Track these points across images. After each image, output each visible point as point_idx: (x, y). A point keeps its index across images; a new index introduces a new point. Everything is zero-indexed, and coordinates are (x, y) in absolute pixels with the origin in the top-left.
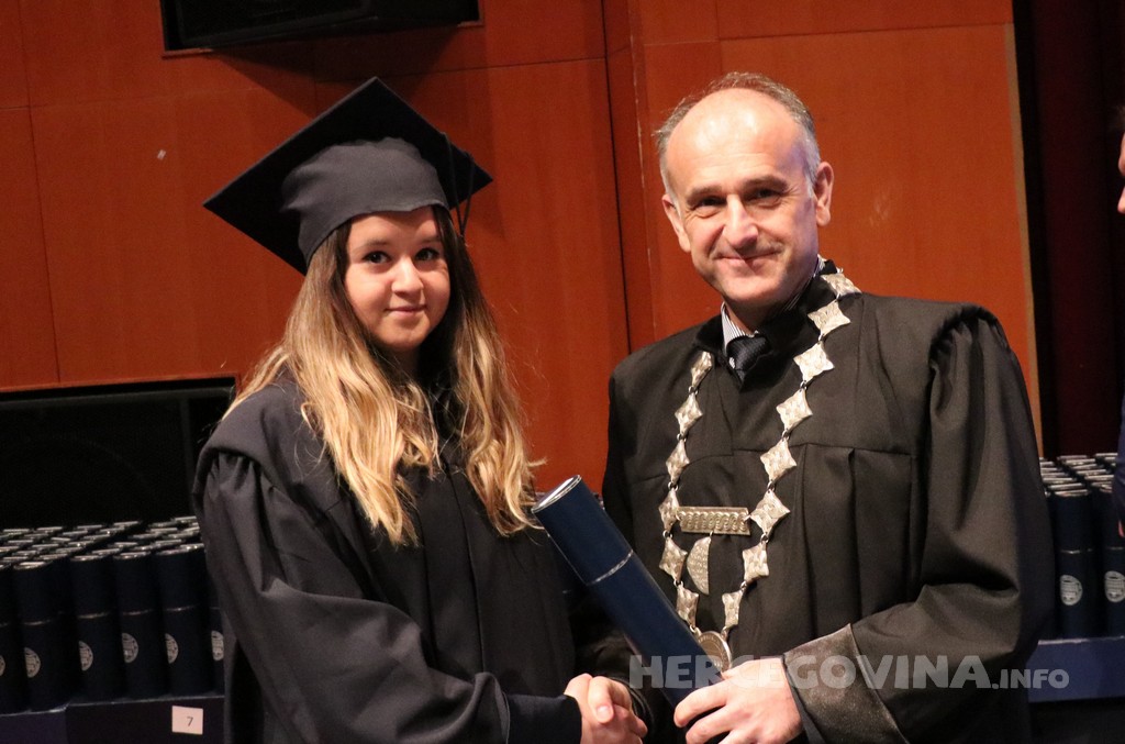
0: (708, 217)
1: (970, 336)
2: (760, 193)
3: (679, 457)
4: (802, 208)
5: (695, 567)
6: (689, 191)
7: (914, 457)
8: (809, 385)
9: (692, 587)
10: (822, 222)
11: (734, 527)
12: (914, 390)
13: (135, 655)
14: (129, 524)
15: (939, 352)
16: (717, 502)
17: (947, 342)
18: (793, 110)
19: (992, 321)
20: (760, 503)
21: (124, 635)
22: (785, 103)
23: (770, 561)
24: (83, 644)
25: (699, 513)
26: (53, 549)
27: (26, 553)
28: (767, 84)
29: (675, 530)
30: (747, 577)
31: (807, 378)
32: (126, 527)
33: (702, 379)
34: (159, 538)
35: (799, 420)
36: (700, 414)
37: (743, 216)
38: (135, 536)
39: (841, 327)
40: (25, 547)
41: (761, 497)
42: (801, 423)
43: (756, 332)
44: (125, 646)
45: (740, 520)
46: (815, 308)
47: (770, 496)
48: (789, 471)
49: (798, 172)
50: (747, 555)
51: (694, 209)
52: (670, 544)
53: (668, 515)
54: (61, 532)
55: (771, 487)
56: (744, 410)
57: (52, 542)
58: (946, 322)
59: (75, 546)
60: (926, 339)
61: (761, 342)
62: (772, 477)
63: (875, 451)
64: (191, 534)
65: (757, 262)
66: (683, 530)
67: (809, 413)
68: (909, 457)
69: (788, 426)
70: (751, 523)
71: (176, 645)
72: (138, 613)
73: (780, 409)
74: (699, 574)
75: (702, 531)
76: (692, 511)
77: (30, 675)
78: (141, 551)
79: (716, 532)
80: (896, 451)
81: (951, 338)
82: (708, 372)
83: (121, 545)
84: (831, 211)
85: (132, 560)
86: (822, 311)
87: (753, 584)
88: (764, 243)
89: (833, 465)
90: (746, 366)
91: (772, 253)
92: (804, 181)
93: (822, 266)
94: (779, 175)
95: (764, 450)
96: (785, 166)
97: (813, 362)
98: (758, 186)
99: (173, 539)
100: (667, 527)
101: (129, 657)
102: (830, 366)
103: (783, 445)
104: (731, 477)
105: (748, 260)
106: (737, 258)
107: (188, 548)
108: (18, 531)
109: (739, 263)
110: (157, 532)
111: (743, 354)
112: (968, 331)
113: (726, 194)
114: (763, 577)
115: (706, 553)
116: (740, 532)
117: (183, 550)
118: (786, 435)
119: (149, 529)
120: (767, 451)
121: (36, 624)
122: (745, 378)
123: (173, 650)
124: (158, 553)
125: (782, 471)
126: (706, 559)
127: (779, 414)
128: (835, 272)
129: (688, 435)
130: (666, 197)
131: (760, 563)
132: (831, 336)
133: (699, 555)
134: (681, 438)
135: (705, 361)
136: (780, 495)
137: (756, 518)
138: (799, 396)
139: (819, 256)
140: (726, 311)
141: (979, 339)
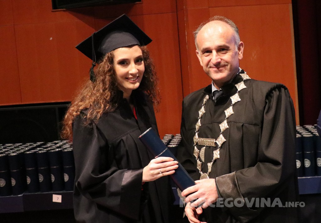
0: (207, 56)
1: (278, 93)
2: (222, 49)
3: (199, 124)
4: (234, 54)
5: (202, 155)
6: (202, 49)
7: (260, 126)
8: (234, 105)
10: (240, 58)
11: (211, 144)
13: (42, 180)
14: (41, 143)
15: (269, 97)
16: (207, 137)
17: (271, 94)
18: (232, 27)
19: (285, 88)
20: (219, 138)
21: (39, 174)
22: (230, 24)
24: (28, 177)
25: (203, 140)
26: (20, 150)
27: (12, 151)
28: (226, 19)
29: (197, 144)
30: (214, 158)
31: (233, 103)
34: (49, 147)
35: (230, 115)
36: (205, 112)
37: (217, 56)
38: (43, 146)
39: (244, 89)
40: (12, 149)
41: (219, 136)
42: (231, 116)
43: (221, 89)
44: (40, 177)
45: (213, 142)
46: (237, 83)
47: (221, 136)
48: (227, 129)
49: (233, 44)
50: (214, 152)
51: (203, 54)
52: (196, 148)
53: (195, 140)
54: (22, 145)
55: (222, 133)
56: (215, 112)
57: (19, 148)
58: (271, 88)
59: (26, 149)
60: (265, 94)
61: (221, 92)
62: (222, 130)
63: (249, 124)
64: (58, 146)
65: (221, 69)
66: (199, 144)
67: (233, 113)
69: (227, 116)
70: (216, 143)
71: (54, 177)
72: (44, 168)
74: (202, 157)
75: (204, 145)
76: (201, 139)
77: (13, 185)
79: (207, 145)
80: (255, 125)
81: (273, 93)
83: (39, 149)
84: (243, 55)
85: (42, 153)
86: (239, 84)
87: (215, 161)
88: (223, 63)
89: (238, 128)
90: (217, 99)
91: (224, 66)
92: (235, 47)
93: (240, 71)
94: (227, 45)
95: (220, 123)
96: (229, 42)
97: (235, 98)
98: (221, 47)
99: (53, 147)
100: (195, 143)
102: (240, 100)
103: (225, 122)
104: (211, 130)
105: (218, 68)
107: (58, 150)
108: (10, 145)
109: (216, 69)
110: (49, 145)
111: (217, 95)
112: (278, 91)
113: (212, 50)
114: (218, 159)
116: (213, 146)
117: (56, 150)
118: (226, 119)
119: (47, 144)
121: (14, 171)
122: (216, 102)
123: (53, 179)
124: (49, 151)
125: (225, 129)
126: (204, 153)
127: (225, 113)
128: (244, 73)
129: (201, 118)
130: (197, 51)
131: (218, 155)
132: (241, 91)
133: (203, 152)
134: (199, 118)
135: (207, 97)
136: (224, 136)
137: (217, 142)
138: (231, 108)
139: (239, 68)
140: (213, 83)
141: (281, 93)
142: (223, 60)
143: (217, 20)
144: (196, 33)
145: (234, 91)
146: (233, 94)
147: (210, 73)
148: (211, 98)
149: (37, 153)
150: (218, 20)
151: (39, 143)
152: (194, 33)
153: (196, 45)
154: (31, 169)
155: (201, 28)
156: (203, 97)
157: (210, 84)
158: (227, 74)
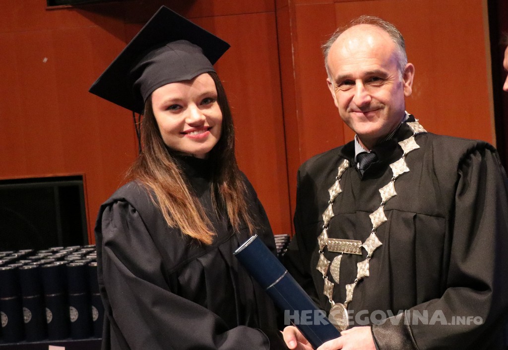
0: (346, 90)
1: (480, 158)
2: (373, 78)
3: (329, 212)
5: (334, 270)
6: (337, 77)
7: (447, 220)
8: (396, 179)
9: (331, 279)
10: (407, 94)
11: (354, 250)
12: (448, 185)
13: (30, 319)
14: (27, 251)
16: (346, 237)
17: (468, 161)
19: (493, 150)
20: (368, 239)
21: (24, 308)
23: (370, 269)
24: (3, 313)
25: (337, 242)
29: (325, 249)
30: (359, 276)
31: (395, 175)
32: (25, 253)
33: (343, 173)
34: (43, 258)
35: (390, 197)
36: (341, 191)
37: (363, 91)
38: (31, 257)
39: (415, 150)
41: (369, 235)
42: (390, 199)
43: (371, 150)
44: (24, 314)
45: (357, 247)
46: (402, 139)
47: (373, 236)
48: (384, 223)
49: (394, 68)
50: (359, 265)
51: (339, 86)
52: (322, 257)
53: (322, 242)
55: (374, 231)
56: (362, 190)
58: (468, 150)
60: (456, 160)
61: (373, 156)
62: (374, 226)
63: (427, 215)
64: (59, 256)
65: (370, 114)
66: (329, 250)
67: (395, 194)
68: (444, 219)
69: (384, 200)
70: (362, 249)
71: (51, 314)
72: (32, 297)
73: (381, 191)
74: (336, 274)
76: (334, 241)
78: (33, 265)
79: (345, 252)
80: (438, 216)
81: (470, 158)
82: (346, 169)
83: (23, 262)
84: (413, 88)
85: (29, 270)
86: (405, 141)
88: (374, 103)
89: (406, 221)
90: (365, 167)
91: (378, 109)
92: (397, 74)
93: (407, 117)
94: (383, 70)
95: (371, 212)
97: (399, 167)
98: (373, 75)
99: (49, 259)
100: (321, 248)
101: (27, 320)
102: (407, 170)
103: (381, 210)
104: (354, 225)
105: (365, 113)
106: (360, 112)
107: (58, 263)
109: (361, 114)
110: (41, 255)
111: (365, 161)
112: (480, 155)
113: (355, 79)
114: (366, 277)
115: (340, 263)
116: (357, 253)
117: (55, 265)
118: (382, 205)
119: (38, 253)
120: (373, 212)
122: (364, 174)
123: (50, 317)
124: (42, 266)
125: (380, 223)
126: (339, 266)
127: (380, 194)
128: (414, 121)
129: (334, 201)
130: (328, 79)
131: (366, 270)
132: (409, 154)
133: (336, 264)
134: (330, 202)
135: (345, 163)
136: (378, 236)
137: (365, 246)
138: (391, 185)
139: (406, 112)
140: (357, 139)
141: (485, 159)
142: (376, 98)
143: (366, 23)
144: (327, 48)
145: (397, 154)
146: (395, 159)
147: (351, 122)
148: (352, 165)
149: (20, 270)
150: (368, 23)
151: (23, 252)
152: (324, 48)
153: (327, 68)
154: (10, 298)
155: (337, 37)
156: (338, 162)
157: (352, 140)
158: (382, 124)
